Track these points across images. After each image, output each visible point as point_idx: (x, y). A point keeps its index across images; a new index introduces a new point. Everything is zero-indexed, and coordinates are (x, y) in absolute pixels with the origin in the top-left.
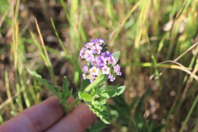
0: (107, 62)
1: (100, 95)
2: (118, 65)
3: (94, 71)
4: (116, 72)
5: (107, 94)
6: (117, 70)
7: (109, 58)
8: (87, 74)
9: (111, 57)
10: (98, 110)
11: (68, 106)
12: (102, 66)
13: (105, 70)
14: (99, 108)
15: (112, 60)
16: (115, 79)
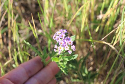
0: (68, 43)
1: (63, 59)
2: (74, 45)
3: (60, 48)
4: (73, 49)
5: (67, 59)
6: (73, 48)
7: (69, 41)
8: (57, 49)
9: (70, 41)
10: (62, 68)
11: (46, 62)
12: (65, 46)
13: (67, 48)
14: (63, 66)
15: (70, 42)
16: (72, 52)
